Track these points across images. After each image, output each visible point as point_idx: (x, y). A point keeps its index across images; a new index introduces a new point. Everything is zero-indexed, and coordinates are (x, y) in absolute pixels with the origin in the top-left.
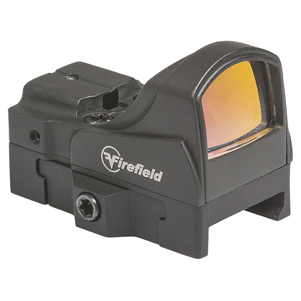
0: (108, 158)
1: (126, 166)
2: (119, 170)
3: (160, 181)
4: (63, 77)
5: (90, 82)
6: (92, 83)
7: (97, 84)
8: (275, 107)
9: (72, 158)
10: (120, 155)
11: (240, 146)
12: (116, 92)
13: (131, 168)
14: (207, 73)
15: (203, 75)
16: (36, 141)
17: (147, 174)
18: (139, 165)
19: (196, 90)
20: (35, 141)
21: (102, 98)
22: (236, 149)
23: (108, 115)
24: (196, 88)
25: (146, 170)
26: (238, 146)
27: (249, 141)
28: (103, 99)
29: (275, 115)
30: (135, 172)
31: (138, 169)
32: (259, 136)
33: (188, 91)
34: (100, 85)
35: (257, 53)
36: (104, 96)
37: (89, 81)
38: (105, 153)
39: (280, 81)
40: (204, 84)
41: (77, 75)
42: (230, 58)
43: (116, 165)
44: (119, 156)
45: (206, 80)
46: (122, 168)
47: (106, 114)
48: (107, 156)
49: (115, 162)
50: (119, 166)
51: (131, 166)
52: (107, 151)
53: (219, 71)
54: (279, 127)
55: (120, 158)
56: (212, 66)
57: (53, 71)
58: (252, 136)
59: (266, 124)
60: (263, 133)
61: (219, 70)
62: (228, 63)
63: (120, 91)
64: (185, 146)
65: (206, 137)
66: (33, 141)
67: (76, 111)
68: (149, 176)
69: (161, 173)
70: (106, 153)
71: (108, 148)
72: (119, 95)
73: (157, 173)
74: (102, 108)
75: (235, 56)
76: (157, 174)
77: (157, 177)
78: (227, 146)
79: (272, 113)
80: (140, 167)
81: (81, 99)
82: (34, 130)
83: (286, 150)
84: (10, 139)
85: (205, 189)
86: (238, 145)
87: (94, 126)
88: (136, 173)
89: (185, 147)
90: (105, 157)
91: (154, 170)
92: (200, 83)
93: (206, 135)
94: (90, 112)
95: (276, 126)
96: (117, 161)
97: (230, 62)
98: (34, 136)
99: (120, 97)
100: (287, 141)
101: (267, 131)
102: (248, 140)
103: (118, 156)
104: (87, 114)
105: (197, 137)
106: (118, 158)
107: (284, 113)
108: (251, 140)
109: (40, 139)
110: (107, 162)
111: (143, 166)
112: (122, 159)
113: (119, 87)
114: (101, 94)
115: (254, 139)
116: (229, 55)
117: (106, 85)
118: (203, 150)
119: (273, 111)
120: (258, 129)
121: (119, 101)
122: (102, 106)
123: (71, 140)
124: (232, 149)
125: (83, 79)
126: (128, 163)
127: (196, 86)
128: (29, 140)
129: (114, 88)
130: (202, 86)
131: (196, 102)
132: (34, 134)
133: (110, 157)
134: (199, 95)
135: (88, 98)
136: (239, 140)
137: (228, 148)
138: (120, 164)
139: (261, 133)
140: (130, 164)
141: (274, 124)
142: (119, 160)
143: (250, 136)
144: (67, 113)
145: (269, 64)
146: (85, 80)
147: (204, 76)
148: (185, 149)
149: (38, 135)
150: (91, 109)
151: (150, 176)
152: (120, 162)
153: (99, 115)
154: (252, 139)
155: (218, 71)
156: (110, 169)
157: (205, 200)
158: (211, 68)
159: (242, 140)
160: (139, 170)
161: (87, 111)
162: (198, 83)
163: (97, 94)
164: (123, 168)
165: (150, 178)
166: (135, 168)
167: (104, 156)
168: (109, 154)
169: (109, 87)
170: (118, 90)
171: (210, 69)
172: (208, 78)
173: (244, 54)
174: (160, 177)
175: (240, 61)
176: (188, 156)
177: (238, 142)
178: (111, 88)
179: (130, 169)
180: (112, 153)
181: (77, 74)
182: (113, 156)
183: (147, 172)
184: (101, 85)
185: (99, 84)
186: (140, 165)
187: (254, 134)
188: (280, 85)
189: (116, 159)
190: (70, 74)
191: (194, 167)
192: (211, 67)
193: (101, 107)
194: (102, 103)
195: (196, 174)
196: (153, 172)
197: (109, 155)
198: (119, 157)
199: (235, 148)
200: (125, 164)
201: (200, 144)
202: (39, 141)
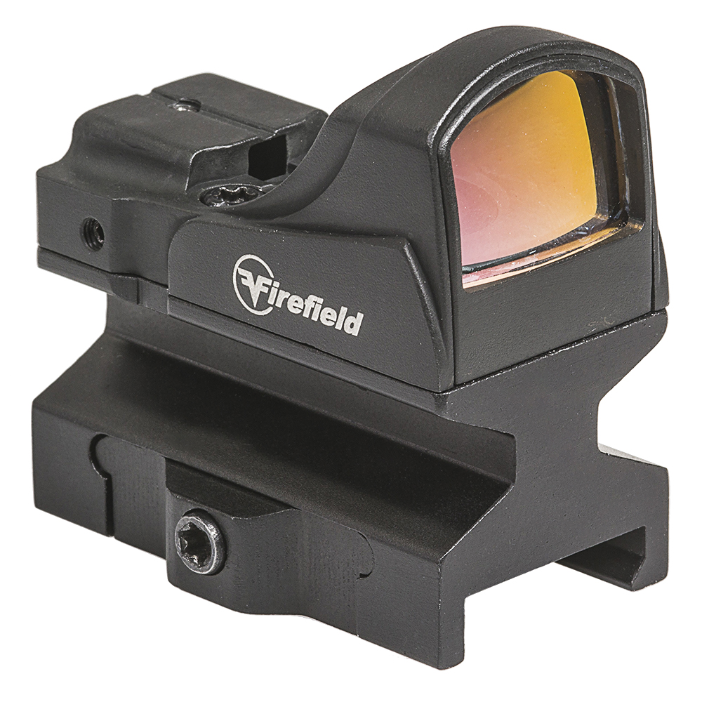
0: (248, 282)
1: (286, 300)
2: (271, 309)
3: (356, 335)
4: (166, 105)
5: (225, 116)
6: (229, 120)
7: (240, 122)
8: (627, 180)
9: (171, 282)
10: (272, 276)
11: (541, 263)
12: (280, 141)
13: (296, 305)
14: (466, 91)
15: (457, 97)
16: (95, 243)
17: (329, 317)
18: (312, 298)
19: (437, 129)
20: (93, 245)
21: (247, 153)
22: (530, 269)
23: (258, 190)
24: (440, 124)
25: (327, 310)
26: (537, 263)
27: (564, 254)
28: (249, 154)
29: (628, 199)
30: (304, 315)
31: (310, 306)
32: (587, 243)
33: (420, 131)
34: (245, 124)
35: (587, 54)
36: (252, 148)
37: (222, 115)
38: (242, 272)
39: (639, 120)
40: (457, 116)
41: (197, 101)
42: (523, 61)
43: (264, 297)
44: (271, 278)
45: (463, 108)
46: (276, 305)
47: (254, 188)
48: (246, 278)
49: (262, 291)
50: (271, 301)
51: (296, 301)
52: (246, 265)
53: (494, 89)
54: (636, 226)
55: (273, 283)
56: (478, 78)
57: (145, 90)
58: (572, 243)
59: (605, 218)
60: (599, 237)
61: (494, 86)
62: (517, 72)
63: (291, 138)
64: (412, 255)
65: (459, 235)
66: (88, 244)
67: (186, 179)
68: (334, 323)
69: (360, 316)
70: (243, 270)
71: (248, 259)
72: (289, 148)
73: (352, 317)
74: (247, 175)
75: (534, 59)
76: (351, 319)
77: (352, 325)
78: (511, 261)
79: (621, 195)
80: (316, 302)
81: (198, 152)
82: (91, 219)
83: (651, 280)
84: (39, 241)
85: (454, 354)
86: (537, 260)
87: (220, 210)
88: (307, 317)
89: (411, 258)
90: (242, 279)
91: (344, 310)
92: (447, 112)
93: (459, 232)
94: (218, 183)
95: (630, 225)
96: (266, 290)
97: (521, 71)
98: (91, 232)
99: (289, 154)
100: (653, 260)
101: (607, 233)
102: (561, 250)
103: (269, 277)
104: (211, 186)
105: (437, 235)
106: (269, 282)
107: (647, 194)
108: (569, 252)
109: (103, 239)
110: (245, 291)
111: (321, 301)
112: (277, 284)
113: (287, 129)
114: (244, 143)
115: (577, 249)
116: (519, 55)
117: (259, 124)
118: (451, 264)
119: (624, 189)
120: (587, 228)
121: (288, 161)
122: (247, 170)
123: (171, 240)
124: (523, 268)
125: (210, 111)
126: (289, 295)
127: (440, 120)
128: (80, 240)
129: (276, 131)
130: (453, 120)
131: (438, 155)
132: (92, 228)
133: (252, 279)
134: (446, 139)
135: (214, 150)
136: (540, 249)
137: (514, 265)
138: (273, 295)
139: (592, 238)
140: (293, 296)
141: (625, 218)
142: (270, 287)
143: (567, 242)
144: (167, 181)
145: (616, 82)
146: (215, 113)
147: (458, 99)
148: (412, 261)
149: (100, 231)
150: (221, 176)
151: (336, 322)
152: (274, 291)
153: (238, 189)
154: (570, 250)
155: (491, 89)
156: (253, 308)
157: (453, 379)
158: (475, 81)
159: (548, 251)
160: (312, 309)
161: (212, 179)
162: (444, 112)
163: (235, 143)
164: (279, 305)
165: (336, 327)
166: (304, 305)
167: (239, 277)
168: (250, 273)
169: (264, 129)
170: (284, 136)
171: (472, 84)
172: (467, 104)
173: (554, 55)
174: (357, 326)
175: (545, 69)
176: (418, 276)
177: (538, 254)
178: (269, 131)
179: (295, 307)
180: (257, 271)
181: (198, 98)
182: (259, 277)
183: (329, 314)
184: (249, 124)
185: (243, 122)
186: (315, 297)
187: (576, 239)
188: (640, 130)
189: (264, 284)
190: (182, 99)
191: (429, 302)
192: (475, 79)
193: (245, 173)
194: (248, 163)
195: (435, 318)
196: (343, 314)
197: (249, 275)
198: (271, 281)
199: (529, 266)
200: (284, 295)
201: (445, 250)
202: (101, 245)
